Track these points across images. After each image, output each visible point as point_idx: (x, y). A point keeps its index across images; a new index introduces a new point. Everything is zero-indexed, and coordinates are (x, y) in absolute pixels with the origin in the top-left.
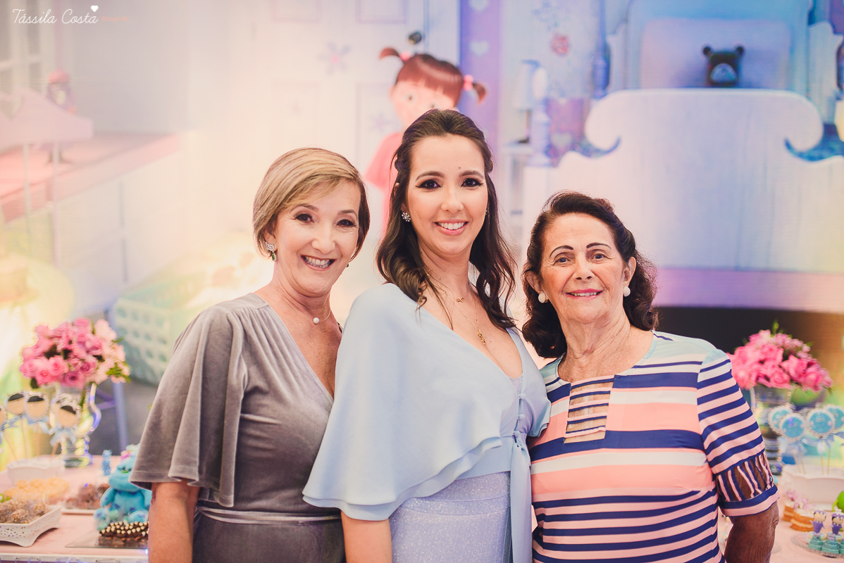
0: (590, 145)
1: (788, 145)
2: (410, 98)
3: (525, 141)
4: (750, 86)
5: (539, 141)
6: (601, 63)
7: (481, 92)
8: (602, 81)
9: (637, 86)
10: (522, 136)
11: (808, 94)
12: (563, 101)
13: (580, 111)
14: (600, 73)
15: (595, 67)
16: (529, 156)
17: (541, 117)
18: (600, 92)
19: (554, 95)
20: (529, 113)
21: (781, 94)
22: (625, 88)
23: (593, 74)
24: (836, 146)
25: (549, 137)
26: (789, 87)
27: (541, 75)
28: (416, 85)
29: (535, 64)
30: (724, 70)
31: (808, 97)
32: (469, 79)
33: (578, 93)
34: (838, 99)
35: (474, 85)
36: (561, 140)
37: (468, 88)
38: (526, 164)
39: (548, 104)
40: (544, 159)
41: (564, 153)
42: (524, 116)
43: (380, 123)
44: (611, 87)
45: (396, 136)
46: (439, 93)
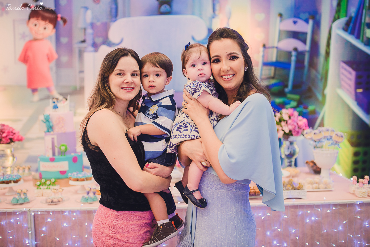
0: (110, 42)
1: (193, 39)
2: (36, 25)
3: (84, 41)
4: (176, 13)
5: (89, 41)
6: (114, 6)
7: (65, 21)
8: (115, 14)
9: (129, 16)
10: (82, 39)
11: (201, 16)
12: (98, 24)
13: (106, 28)
14: (114, 11)
15: (111, 9)
16: (86, 48)
17: (90, 31)
18: (114, 19)
19: (95, 21)
20: (85, 29)
21: (189, 17)
22: (124, 16)
23: (111, 11)
25: (93, 39)
26: (193, 14)
27: (89, 13)
28: (38, 19)
29: (86, 8)
30: (165, 7)
31: (201, 17)
32: (59, 16)
33: (105, 20)
34: (213, 17)
35: (62, 18)
36: (99, 40)
37: (59, 19)
38: (84, 51)
39: (92, 25)
40: (91, 49)
41: (100, 45)
42: (83, 31)
43: (23, 36)
44: (118, 17)
45: (31, 41)
46: (47, 22)
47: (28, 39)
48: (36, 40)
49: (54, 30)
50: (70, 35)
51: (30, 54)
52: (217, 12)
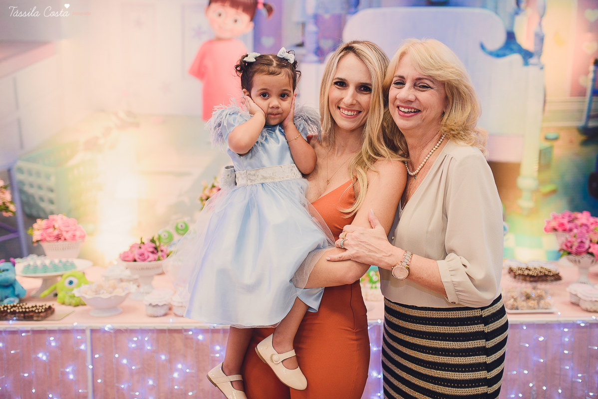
1: (482, 47)
2: (220, 15)
3: (301, 45)
4: (456, 5)
5: (310, 44)
7: (270, 10)
9: (379, 6)
10: (299, 41)
11: (496, 10)
12: (327, 16)
13: (339, 23)
16: (304, 55)
17: (311, 28)
18: (353, 10)
19: (321, 12)
20: (304, 25)
21: (477, 10)
22: (370, 6)
24: (514, 47)
25: (317, 42)
26: (483, 6)
28: (224, 6)
31: (496, 13)
33: (338, 10)
34: (517, 13)
35: (265, 5)
36: (326, 44)
37: (260, 6)
38: (301, 61)
39: (317, 18)
40: (314, 58)
41: (328, 53)
42: (300, 27)
43: (198, 33)
44: (360, 6)
45: (210, 42)
46: (240, 11)
47: (205, 38)
48: (219, 39)
49: (252, 25)
50: (278, 34)
51: (208, 63)
52: (523, 5)
